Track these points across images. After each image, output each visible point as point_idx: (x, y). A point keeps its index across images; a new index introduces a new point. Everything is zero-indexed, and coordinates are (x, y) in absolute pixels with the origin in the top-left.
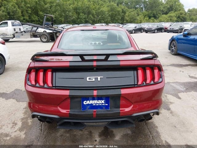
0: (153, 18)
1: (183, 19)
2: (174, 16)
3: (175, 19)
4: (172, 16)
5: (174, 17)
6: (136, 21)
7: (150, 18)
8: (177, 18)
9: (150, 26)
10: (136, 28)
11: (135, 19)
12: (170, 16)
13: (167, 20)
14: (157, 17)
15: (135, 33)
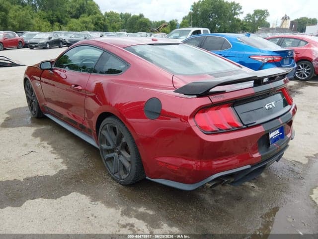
0: (57, 24)
1: (103, 27)
2: (90, 22)
3: (93, 26)
4: (87, 22)
5: (90, 24)
6: (32, 28)
7: (52, 22)
8: (95, 25)
9: (73, 36)
10: (51, 39)
11: (30, 24)
12: (84, 22)
13: (81, 28)
14: (64, 22)
15: (50, 48)
